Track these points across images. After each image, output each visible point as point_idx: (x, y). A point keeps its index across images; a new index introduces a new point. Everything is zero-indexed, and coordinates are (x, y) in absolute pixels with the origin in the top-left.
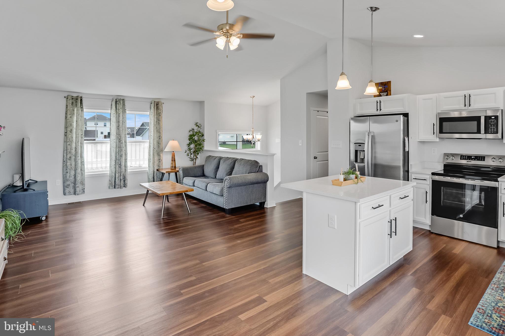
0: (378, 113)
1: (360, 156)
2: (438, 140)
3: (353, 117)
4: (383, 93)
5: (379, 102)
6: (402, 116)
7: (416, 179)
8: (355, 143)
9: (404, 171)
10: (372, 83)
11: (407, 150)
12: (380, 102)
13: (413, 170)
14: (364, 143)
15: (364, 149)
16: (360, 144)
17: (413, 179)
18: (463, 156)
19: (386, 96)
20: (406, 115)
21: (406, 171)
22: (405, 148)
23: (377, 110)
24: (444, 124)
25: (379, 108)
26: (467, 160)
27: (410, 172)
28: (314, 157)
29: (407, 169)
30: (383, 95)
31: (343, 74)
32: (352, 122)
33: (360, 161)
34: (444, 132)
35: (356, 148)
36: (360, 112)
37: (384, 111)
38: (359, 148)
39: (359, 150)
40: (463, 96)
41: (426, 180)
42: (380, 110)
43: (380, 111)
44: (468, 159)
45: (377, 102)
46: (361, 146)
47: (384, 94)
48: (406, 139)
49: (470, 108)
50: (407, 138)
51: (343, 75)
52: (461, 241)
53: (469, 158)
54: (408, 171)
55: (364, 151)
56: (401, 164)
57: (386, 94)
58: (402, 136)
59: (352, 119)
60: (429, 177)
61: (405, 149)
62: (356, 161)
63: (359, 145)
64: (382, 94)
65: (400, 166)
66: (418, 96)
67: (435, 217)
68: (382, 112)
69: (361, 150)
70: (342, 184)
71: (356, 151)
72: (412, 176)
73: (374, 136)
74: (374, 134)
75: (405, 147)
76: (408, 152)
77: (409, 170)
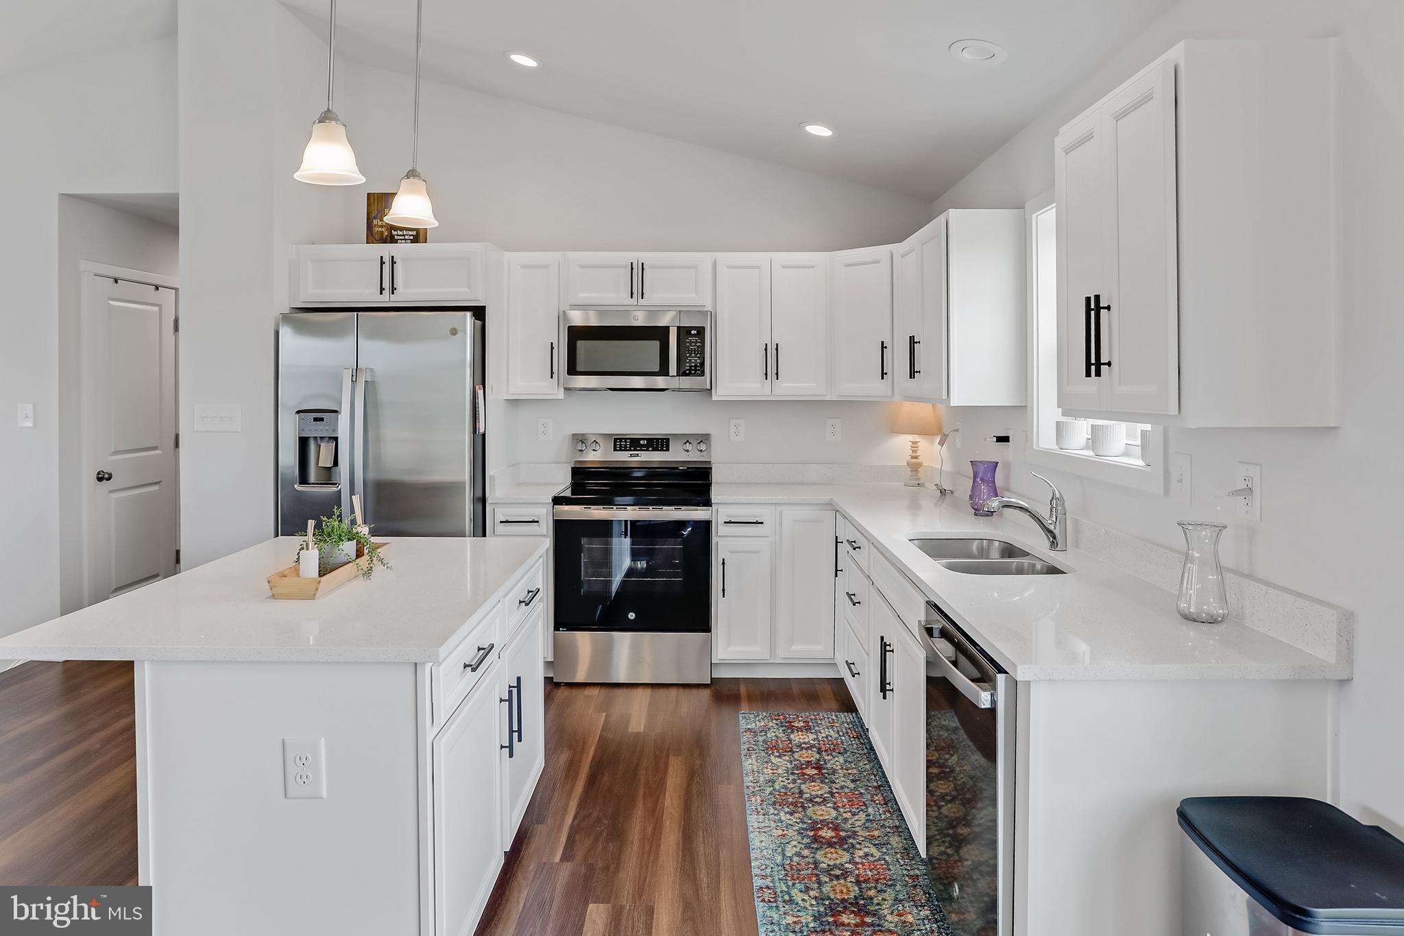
0: (385, 300)
1: (321, 457)
2: (561, 394)
3: (287, 311)
4: (401, 233)
5: (387, 260)
6: (469, 314)
7: (507, 522)
8: (298, 412)
9: (475, 500)
10: (416, 180)
11: (482, 431)
12: (393, 263)
13: (496, 495)
14: (336, 412)
15: (335, 430)
16: (319, 415)
17: (501, 522)
18: (621, 439)
19: (412, 241)
20: (479, 313)
21: (479, 499)
22: (477, 423)
23: (382, 289)
24: (581, 345)
25: (386, 284)
26: (630, 450)
27: (489, 501)
28: (99, 473)
29: (479, 494)
30: (401, 238)
31: (329, 115)
32: (286, 333)
33: (317, 475)
34: (578, 369)
35: (301, 430)
36: (314, 294)
37: (404, 296)
38: (314, 430)
39: (315, 438)
40: (625, 267)
41: (538, 522)
42: (393, 289)
43: (393, 293)
44: (632, 449)
45: (382, 263)
46: (322, 419)
47: (404, 235)
48: (479, 391)
49: (642, 302)
50: (482, 391)
51: (330, 119)
52: (632, 690)
53: (634, 444)
54: (483, 500)
55: (336, 439)
56: (466, 477)
57: (412, 238)
58: (470, 386)
59: (286, 318)
60: (544, 511)
61: (477, 427)
62: (304, 480)
63: (316, 419)
64: (398, 235)
65: (465, 483)
66: (507, 254)
67: (564, 634)
68: (398, 299)
69: (321, 438)
70: (317, 589)
71: (303, 442)
72: (495, 514)
73: (373, 382)
74: (373, 376)
75: (477, 421)
76: (484, 435)
77: (487, 496)
